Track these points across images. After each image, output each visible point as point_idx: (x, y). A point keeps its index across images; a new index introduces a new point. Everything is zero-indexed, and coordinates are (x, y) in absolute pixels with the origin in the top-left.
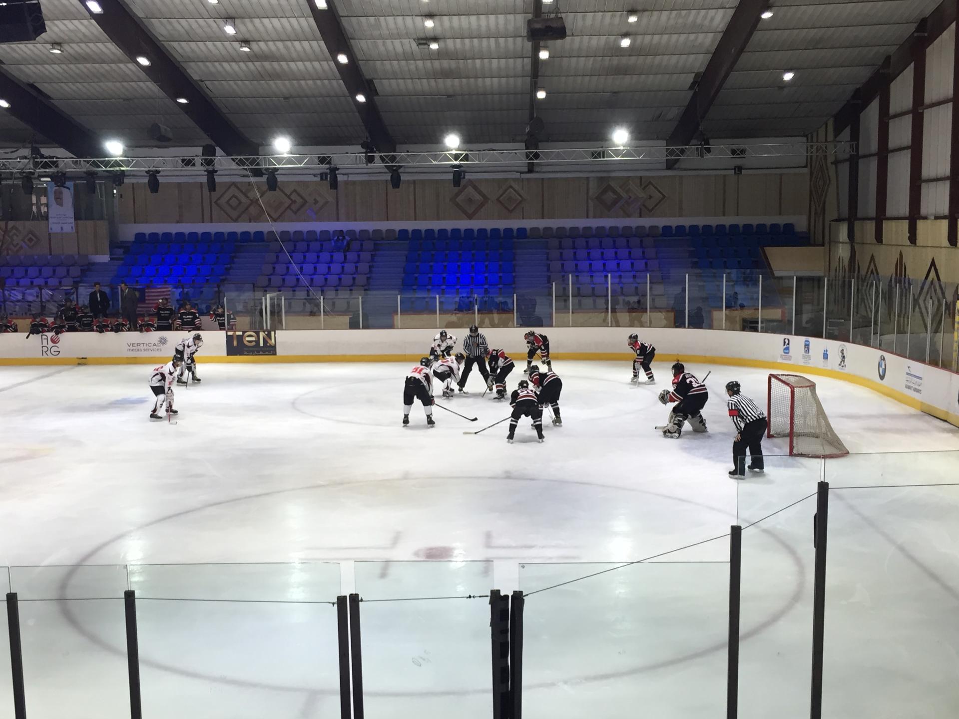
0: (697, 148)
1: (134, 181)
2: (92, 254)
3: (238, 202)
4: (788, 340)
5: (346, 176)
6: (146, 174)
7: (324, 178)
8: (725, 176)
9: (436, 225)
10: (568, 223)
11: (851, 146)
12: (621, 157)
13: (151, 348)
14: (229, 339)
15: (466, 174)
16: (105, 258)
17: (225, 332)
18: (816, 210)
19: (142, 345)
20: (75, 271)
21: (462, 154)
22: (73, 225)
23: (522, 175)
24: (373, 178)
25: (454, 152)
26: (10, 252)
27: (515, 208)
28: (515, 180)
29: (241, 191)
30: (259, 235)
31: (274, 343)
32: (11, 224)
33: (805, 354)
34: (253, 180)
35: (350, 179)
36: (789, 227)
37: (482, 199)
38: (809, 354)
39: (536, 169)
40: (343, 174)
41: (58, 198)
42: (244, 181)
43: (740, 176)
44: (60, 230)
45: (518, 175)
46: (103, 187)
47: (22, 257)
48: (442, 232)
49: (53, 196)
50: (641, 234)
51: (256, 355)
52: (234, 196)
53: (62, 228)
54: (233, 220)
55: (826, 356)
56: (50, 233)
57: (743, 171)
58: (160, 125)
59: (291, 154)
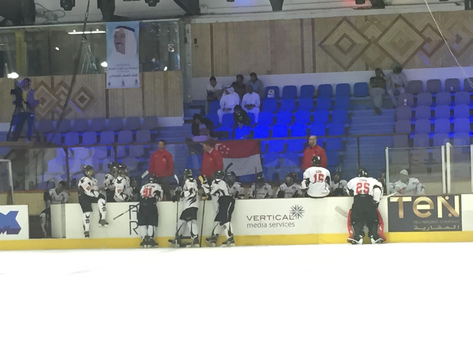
1: (212, 20)
2: (162, 117)
3: (351, 43)
13: (281, 222)
14: (392, 208)
16: (177, 121)
19: (267, 218)
20: (143, 137)
22: (138, 78)
31: (458, 213)
32: (58, 79)
41: (120, 44)
44: (121, 84)
47: (72, 122)
49: (113, 39)
51: (431, 230)
52: (345, 35)
53: (123, 83)
54: (344, 67)
56: (108, 90)
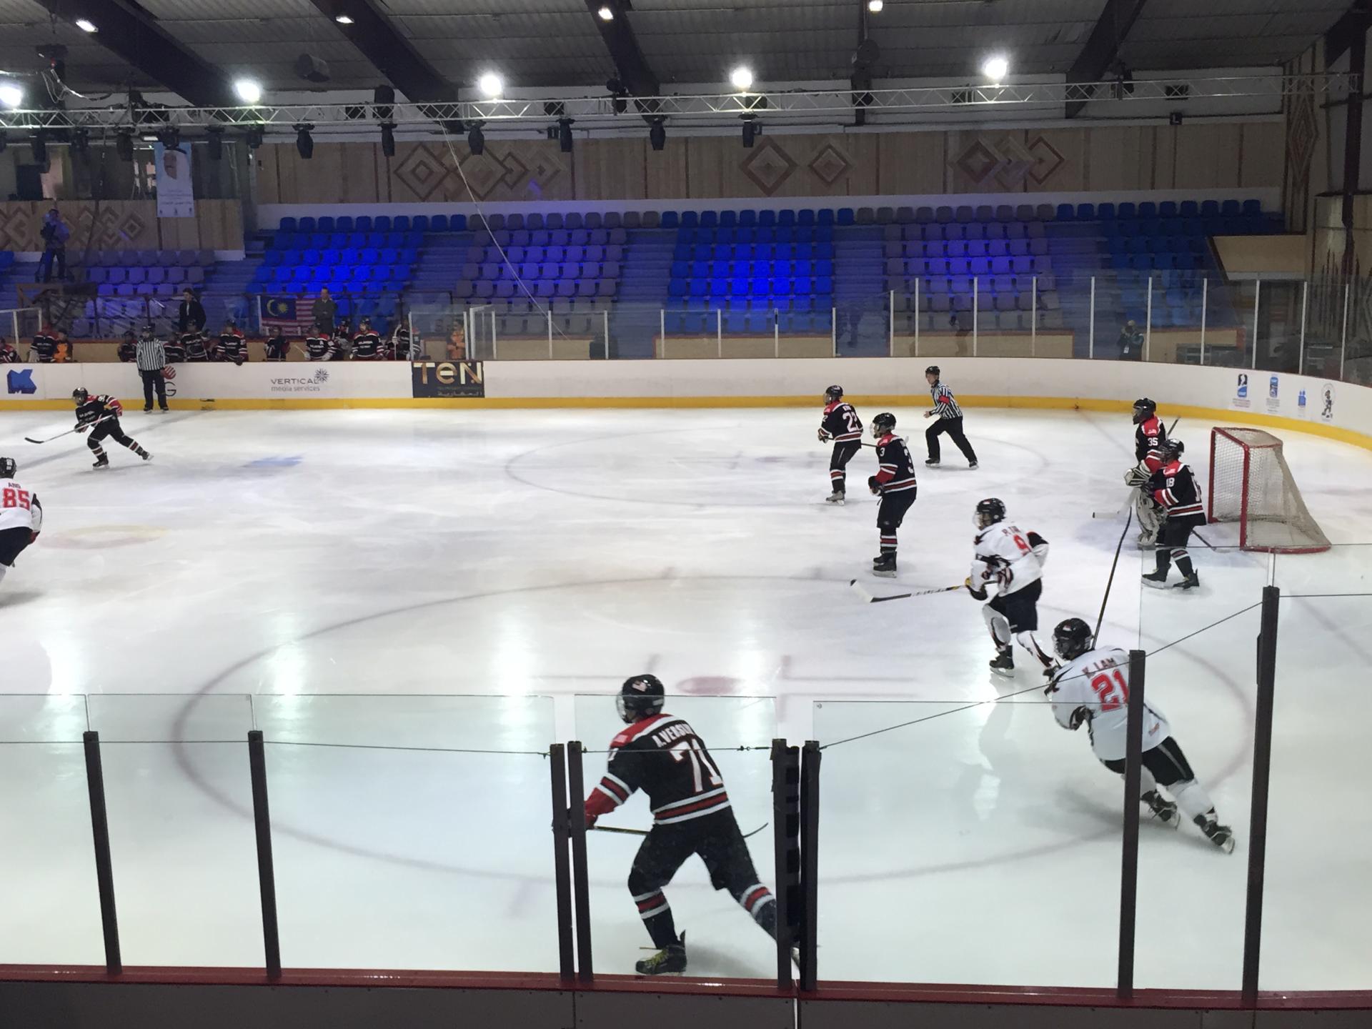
0: (1113, 85)
1: (278, 140)
2: (219, 249)
3: (427, 171)
4: (1246, 377)
5: (585, 133)
6: (293, 130)
7: (553, 135)
8: (1155, 128)
9: (718, 205)
10: (915, 201)
11: (1351, 81)
12: (995, 100)
13: (306, 385)
14: (416, 373)
15: (763, 128)
16: (237, 255)
17: (410, 362)
18: (1294, 178)
19: (292, 381)
20: (196, 274)
21: (756, 98)
22: (193, 208)
23: (846, 128)
24: (623, 135)
25: (744, 95)
26: (103, 246)
27: (836, 178)
28: (836, 136)
29: (431, 154)
30: (459, 220)
31: (481, 379)
32: (103, 204)
33: (1269, 397)
34: (448, 138)
35: (591, 137)
36: (1253, 205)
37: (787, 164)
38: (1278, 398)
39: (870, 119)
40: (582, 129)
41: (170, 167)
42: (437, 140)
43: (1178, 126)
44: (174, 213)
45: (840, 129)
46: (234, 149)
47: (121, 253)
48: (728, 215)
49: (163, 161)
50: (1026, 217)
51: (454, 397)
52: (422, 163)
53: (176, 212)
54: (420, 198)
55: (1302, 401)
56: (159, 218)
57: (1183, 119)
58: (313, 57)
59: (504, 99)
